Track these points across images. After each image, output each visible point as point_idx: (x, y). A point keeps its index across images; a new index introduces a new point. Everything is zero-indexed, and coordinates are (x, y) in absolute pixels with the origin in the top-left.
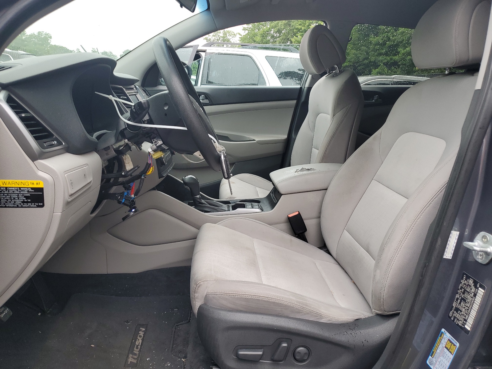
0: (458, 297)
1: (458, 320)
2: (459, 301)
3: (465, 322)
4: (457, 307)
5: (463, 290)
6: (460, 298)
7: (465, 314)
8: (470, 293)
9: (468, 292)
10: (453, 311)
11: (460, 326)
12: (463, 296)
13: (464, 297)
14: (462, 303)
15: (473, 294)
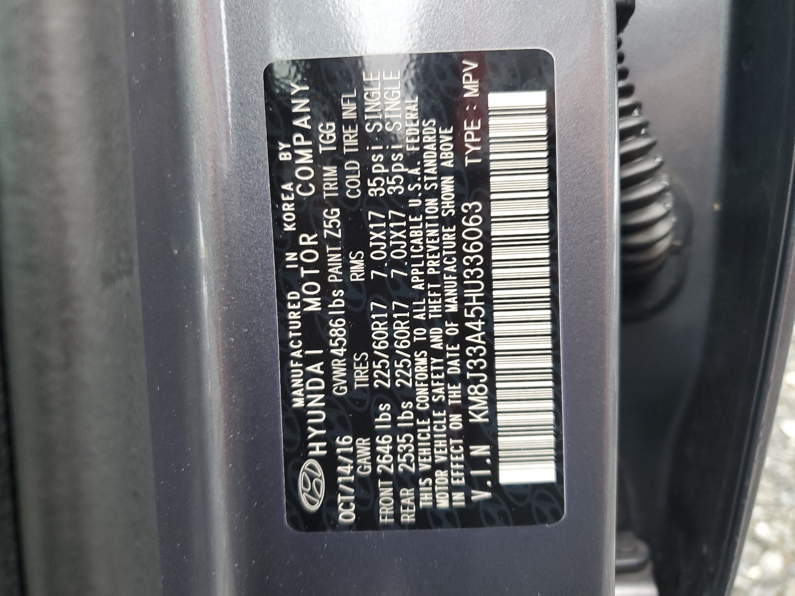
0: (315, 305)
1: (402, 480)
2: (338, 330)
3: (480, 450)
4: (341, 389)
5: (332, 217)
6: (338, 301)
7: (455, 392)
8: (415, 203)
9: (399, 201)
10: (318, 449)
11: (454, 517)
12: (358, 266)
13: (370, 265)
14: (378, 329)
15: (448, 185)
